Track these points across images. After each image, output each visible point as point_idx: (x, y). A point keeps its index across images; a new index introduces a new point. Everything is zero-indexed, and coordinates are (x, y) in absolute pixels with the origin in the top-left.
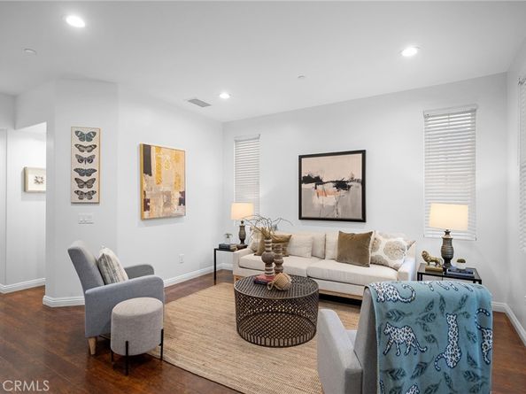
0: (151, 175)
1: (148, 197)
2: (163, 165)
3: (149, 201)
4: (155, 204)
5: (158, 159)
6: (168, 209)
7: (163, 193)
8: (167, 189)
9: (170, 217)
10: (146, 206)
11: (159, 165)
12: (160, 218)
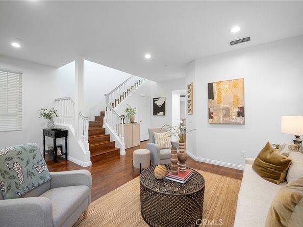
0: (213, 99)
1: (211, 111)
2: (223, 92)
3: (212, 113)
4: (217, 115)
5: (219, 89)
6: (227, 119)
7: (223, 109)
8: (226, 106)
9: (229, 124)
10: (210, 116)
11: (220, 93)
12: (220, 124)
